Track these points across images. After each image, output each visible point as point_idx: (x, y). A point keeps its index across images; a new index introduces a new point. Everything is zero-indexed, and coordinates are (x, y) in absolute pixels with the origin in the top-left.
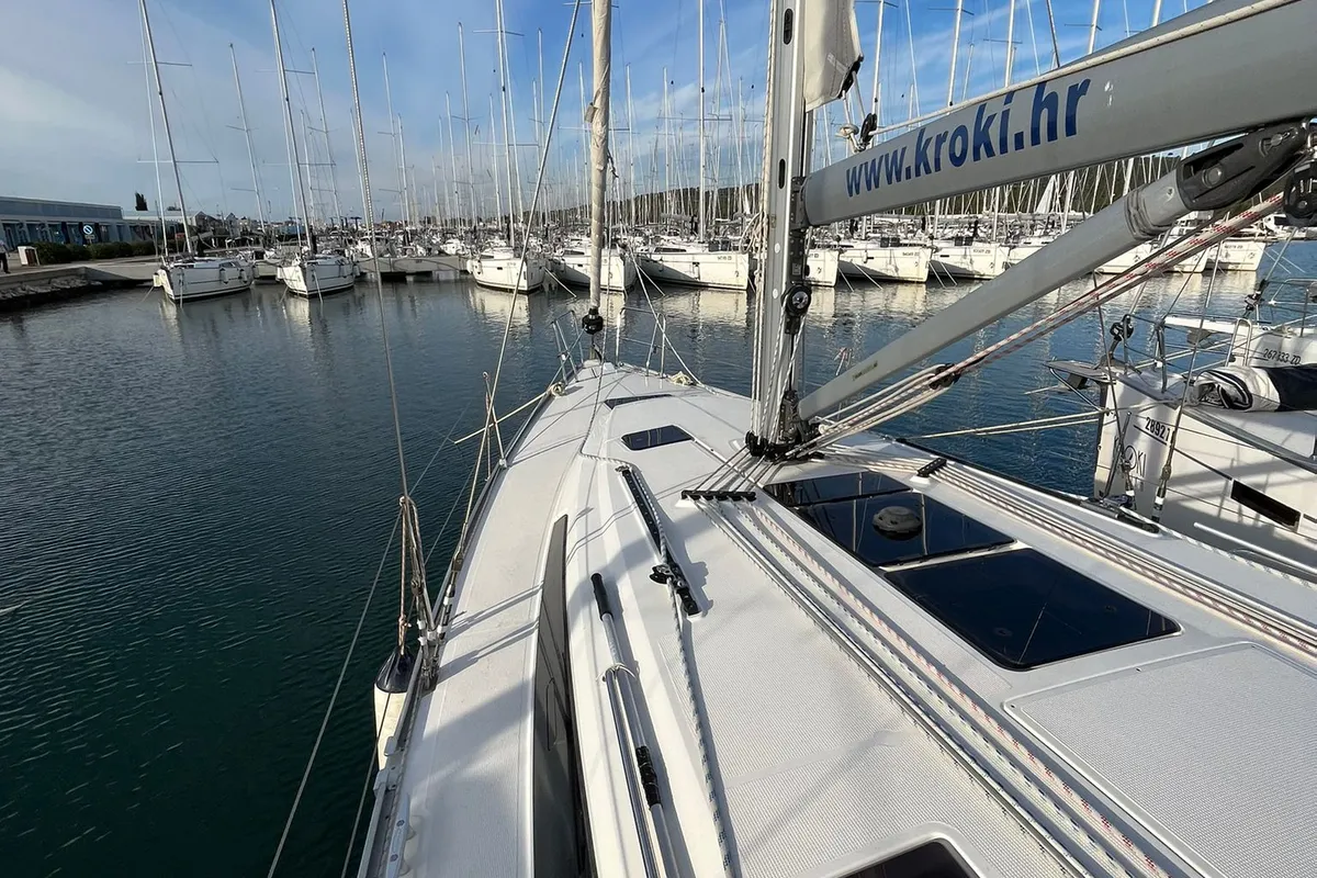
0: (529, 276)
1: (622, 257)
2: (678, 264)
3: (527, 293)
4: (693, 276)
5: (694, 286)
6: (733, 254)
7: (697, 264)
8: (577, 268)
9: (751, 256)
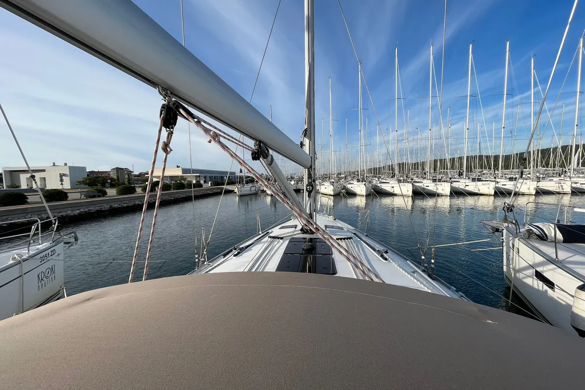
0: (334, 190)
1: (365, 185)
2: (386, 187)
3: (333, 196)
4: (391, 191)
5: (392, 195)
6: (406, 184)
7: (393, 187)
8: (351, 188)
9: (412, 184)
